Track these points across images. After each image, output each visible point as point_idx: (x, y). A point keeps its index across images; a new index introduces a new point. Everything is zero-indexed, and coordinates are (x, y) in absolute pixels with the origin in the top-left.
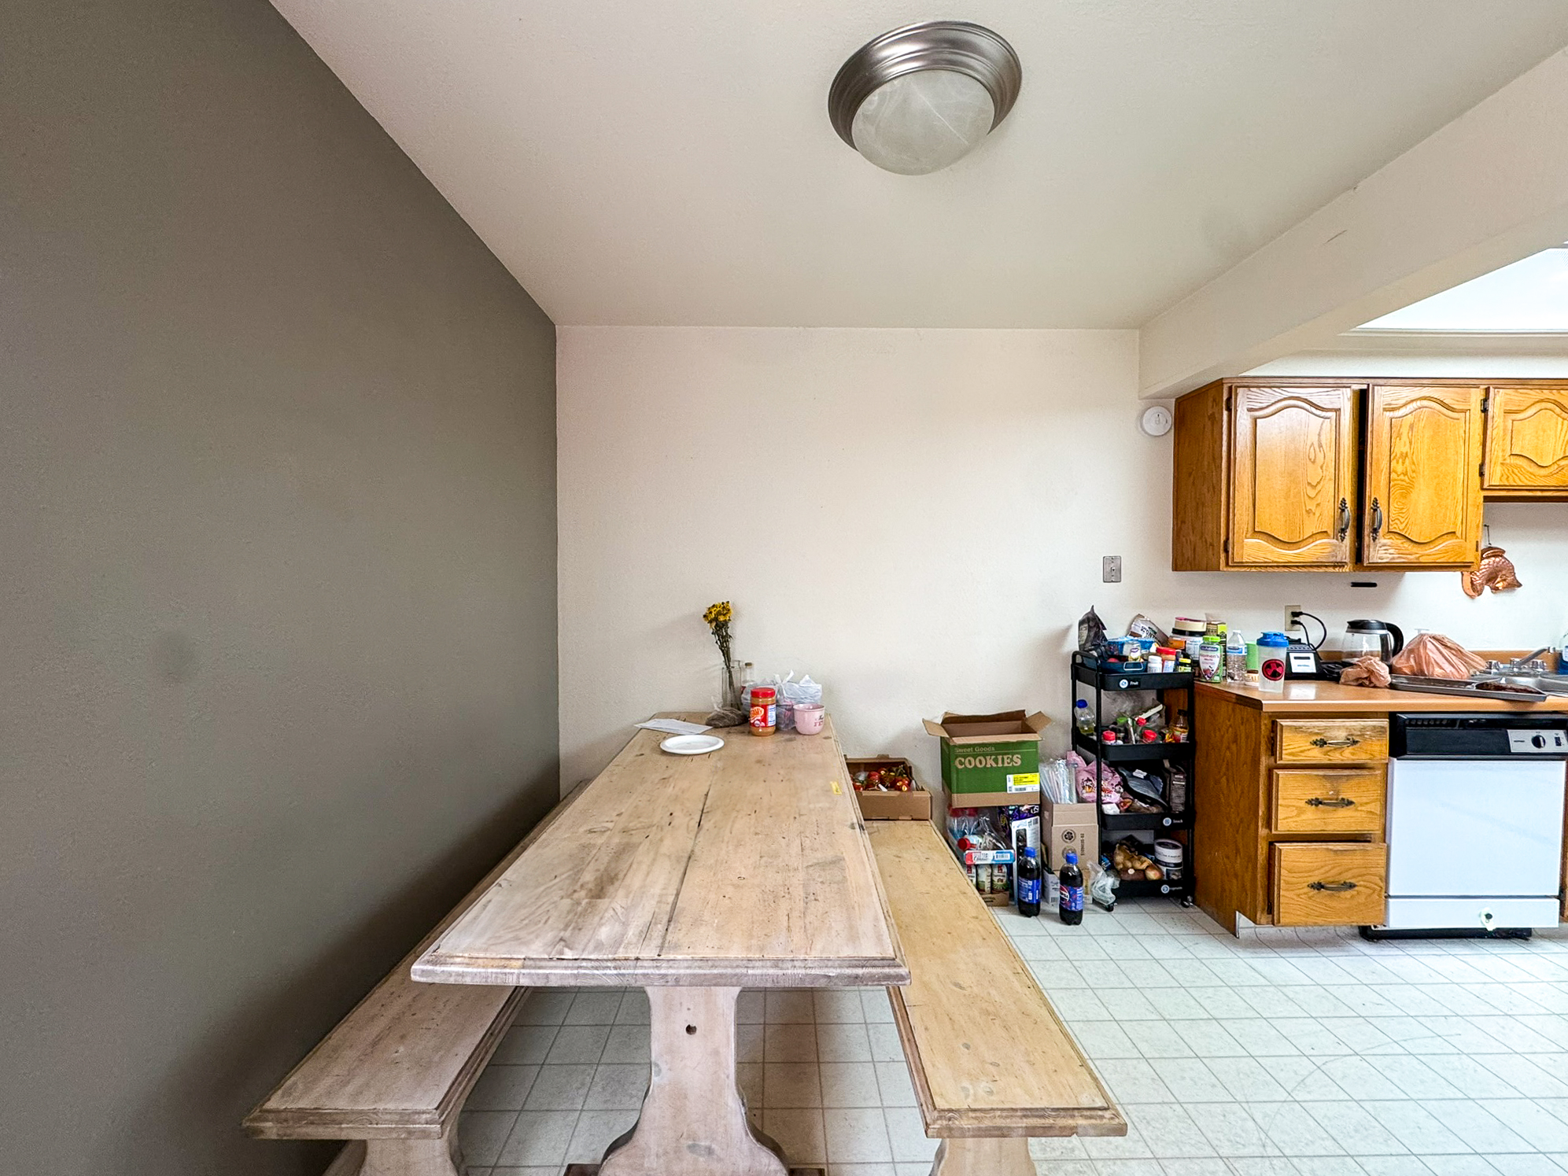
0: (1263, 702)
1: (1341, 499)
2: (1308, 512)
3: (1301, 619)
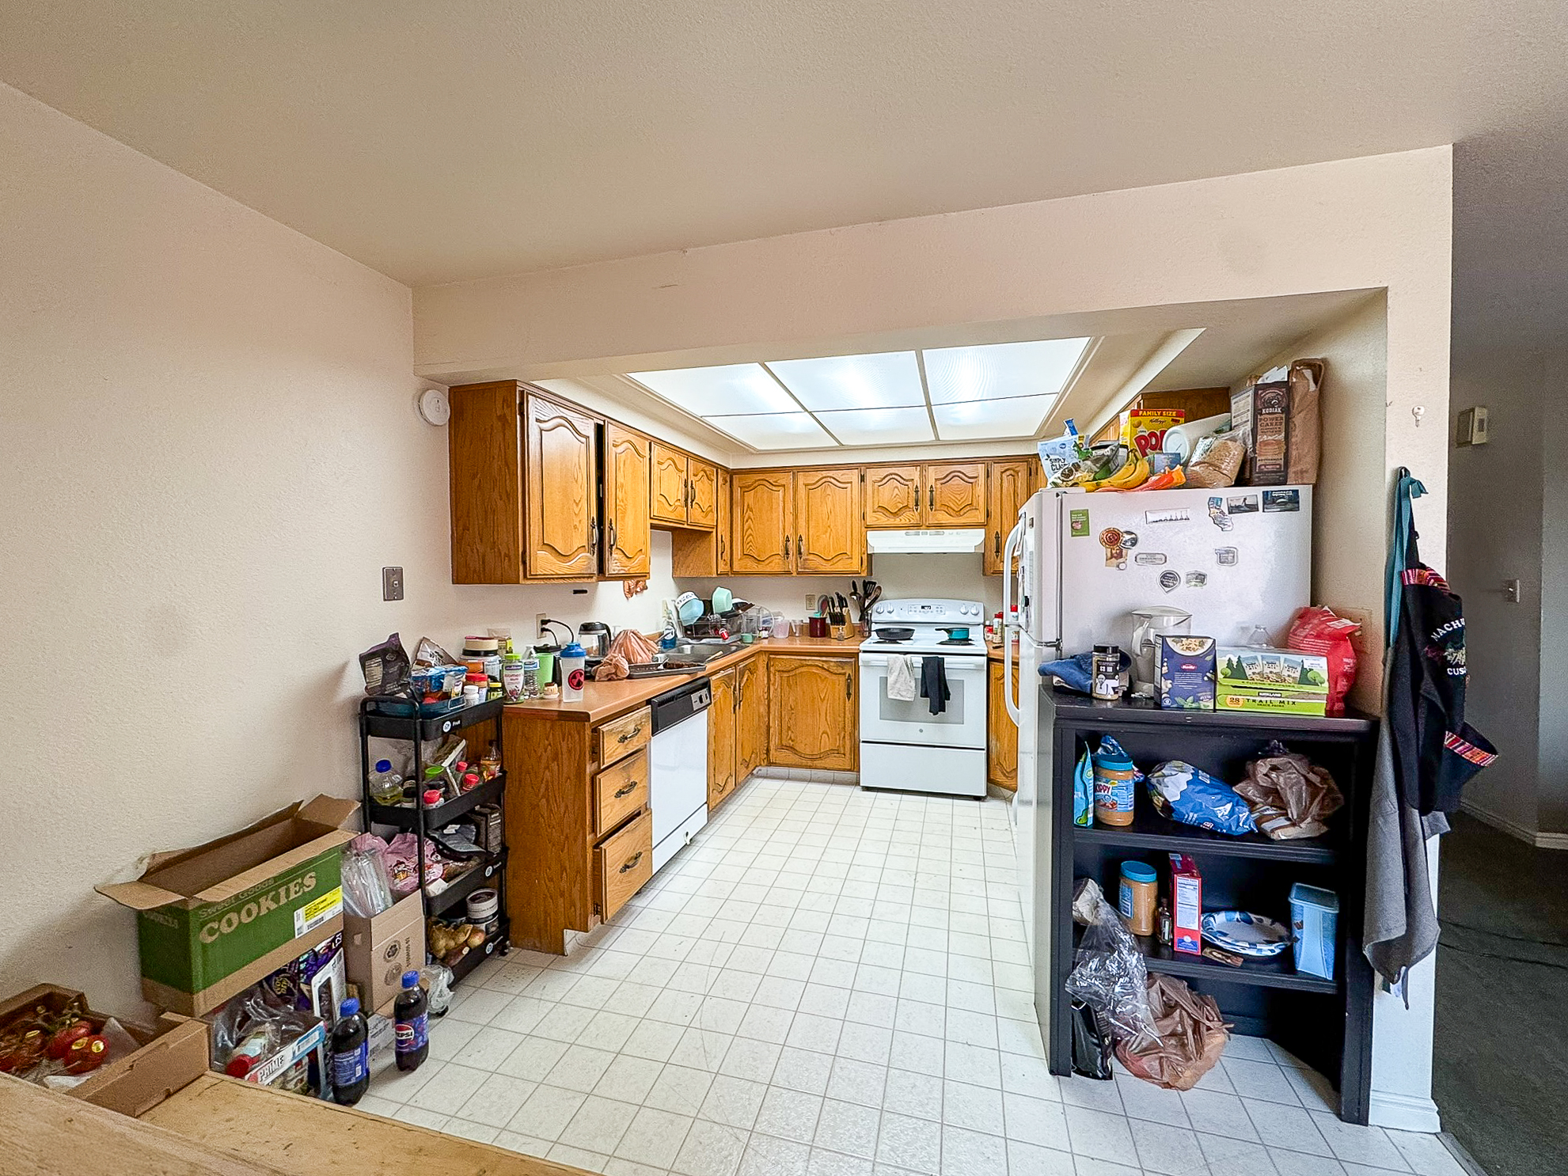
0: (590, 713)
1: (591, 518)
2: (575, 528)
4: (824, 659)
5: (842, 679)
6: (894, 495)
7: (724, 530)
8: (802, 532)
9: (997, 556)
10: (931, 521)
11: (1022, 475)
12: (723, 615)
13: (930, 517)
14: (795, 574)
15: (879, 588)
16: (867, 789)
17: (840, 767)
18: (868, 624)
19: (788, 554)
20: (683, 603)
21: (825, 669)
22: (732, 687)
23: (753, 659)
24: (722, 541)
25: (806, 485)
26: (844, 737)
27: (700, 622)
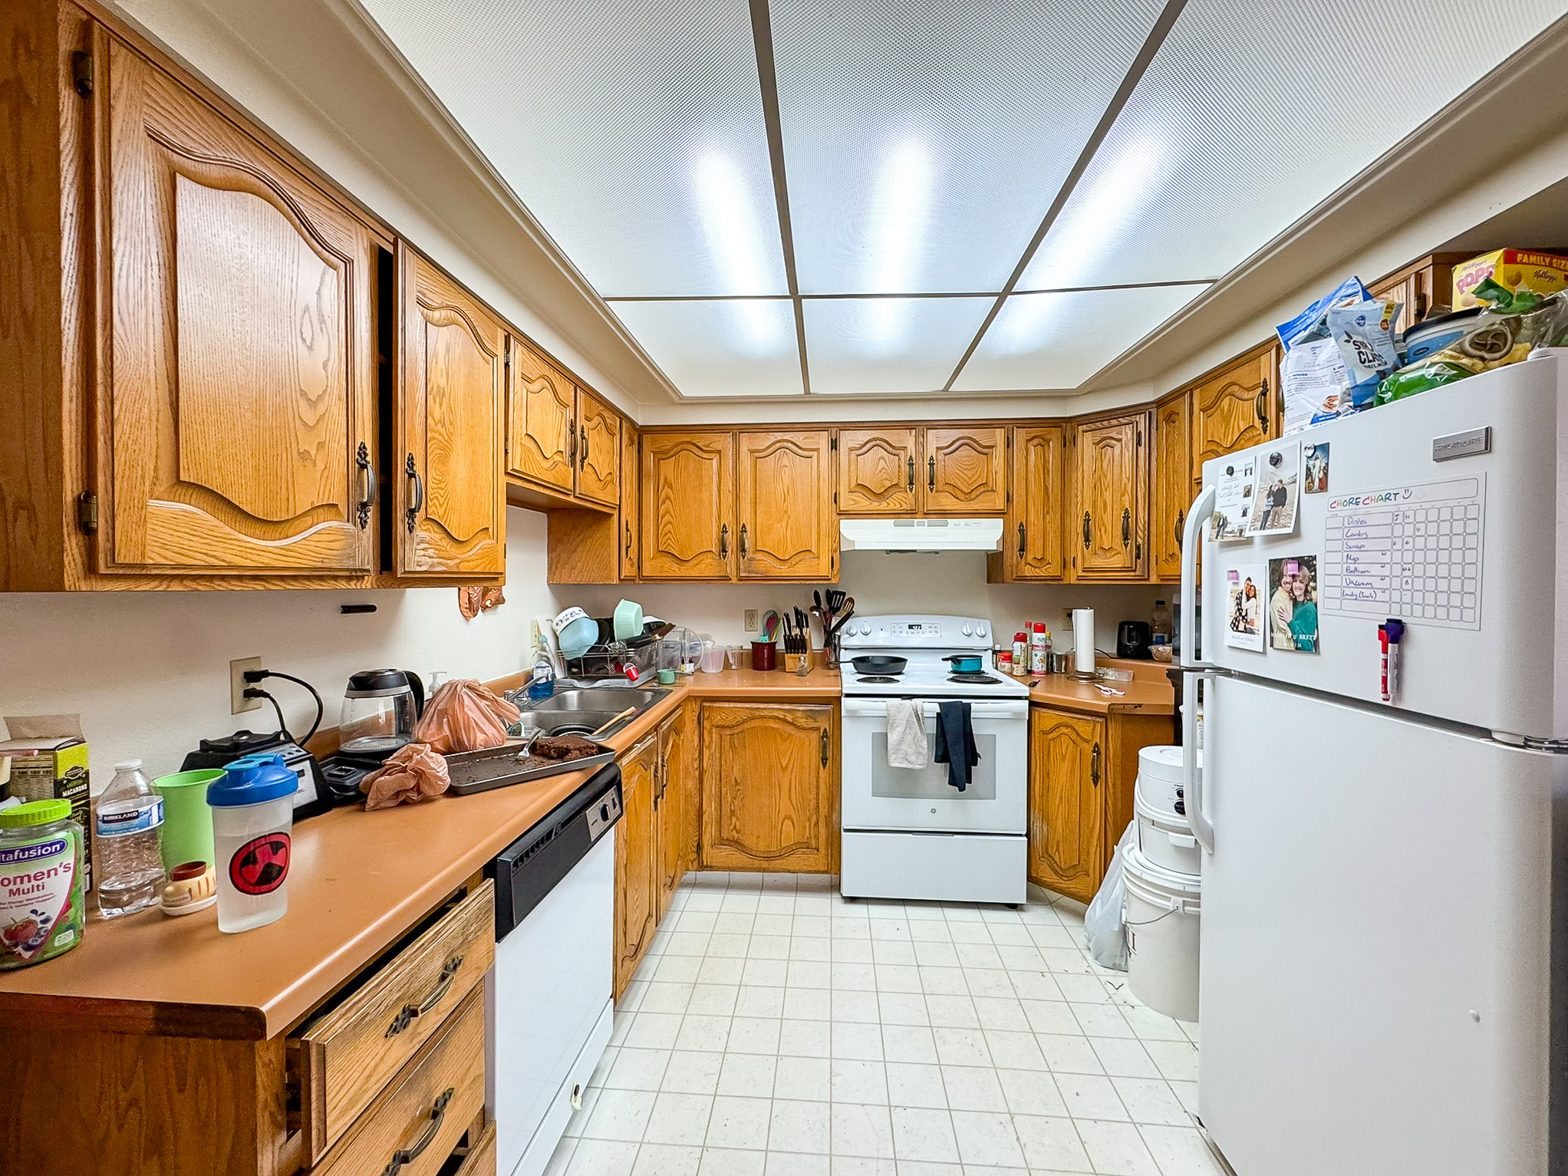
0: (264, 1009)
1: (358, 445)
2: (304, 456)
3: (264, 685)
4: (787, 707)
5: (814, 737)
6: (879, 468)
7: (629, 513)
8: (746, 518)
9: (1021, 556)
10: (931, 506)
11: (1054, 446)
12: (631, 643)
13: (930, 501)
14: (734, 580)
15: (851, 600)
16: (853, 900)
17: (810, 869)
18: (835, 651)
19: (725, 551)
20: (565, 624)
21: (789, 722)
22: (653, 767)
23: (679, 712)
24: (627, 530)
25: (752, 452)
26: (817, 823)
27: (594, 655)
